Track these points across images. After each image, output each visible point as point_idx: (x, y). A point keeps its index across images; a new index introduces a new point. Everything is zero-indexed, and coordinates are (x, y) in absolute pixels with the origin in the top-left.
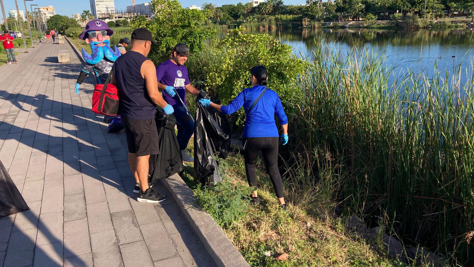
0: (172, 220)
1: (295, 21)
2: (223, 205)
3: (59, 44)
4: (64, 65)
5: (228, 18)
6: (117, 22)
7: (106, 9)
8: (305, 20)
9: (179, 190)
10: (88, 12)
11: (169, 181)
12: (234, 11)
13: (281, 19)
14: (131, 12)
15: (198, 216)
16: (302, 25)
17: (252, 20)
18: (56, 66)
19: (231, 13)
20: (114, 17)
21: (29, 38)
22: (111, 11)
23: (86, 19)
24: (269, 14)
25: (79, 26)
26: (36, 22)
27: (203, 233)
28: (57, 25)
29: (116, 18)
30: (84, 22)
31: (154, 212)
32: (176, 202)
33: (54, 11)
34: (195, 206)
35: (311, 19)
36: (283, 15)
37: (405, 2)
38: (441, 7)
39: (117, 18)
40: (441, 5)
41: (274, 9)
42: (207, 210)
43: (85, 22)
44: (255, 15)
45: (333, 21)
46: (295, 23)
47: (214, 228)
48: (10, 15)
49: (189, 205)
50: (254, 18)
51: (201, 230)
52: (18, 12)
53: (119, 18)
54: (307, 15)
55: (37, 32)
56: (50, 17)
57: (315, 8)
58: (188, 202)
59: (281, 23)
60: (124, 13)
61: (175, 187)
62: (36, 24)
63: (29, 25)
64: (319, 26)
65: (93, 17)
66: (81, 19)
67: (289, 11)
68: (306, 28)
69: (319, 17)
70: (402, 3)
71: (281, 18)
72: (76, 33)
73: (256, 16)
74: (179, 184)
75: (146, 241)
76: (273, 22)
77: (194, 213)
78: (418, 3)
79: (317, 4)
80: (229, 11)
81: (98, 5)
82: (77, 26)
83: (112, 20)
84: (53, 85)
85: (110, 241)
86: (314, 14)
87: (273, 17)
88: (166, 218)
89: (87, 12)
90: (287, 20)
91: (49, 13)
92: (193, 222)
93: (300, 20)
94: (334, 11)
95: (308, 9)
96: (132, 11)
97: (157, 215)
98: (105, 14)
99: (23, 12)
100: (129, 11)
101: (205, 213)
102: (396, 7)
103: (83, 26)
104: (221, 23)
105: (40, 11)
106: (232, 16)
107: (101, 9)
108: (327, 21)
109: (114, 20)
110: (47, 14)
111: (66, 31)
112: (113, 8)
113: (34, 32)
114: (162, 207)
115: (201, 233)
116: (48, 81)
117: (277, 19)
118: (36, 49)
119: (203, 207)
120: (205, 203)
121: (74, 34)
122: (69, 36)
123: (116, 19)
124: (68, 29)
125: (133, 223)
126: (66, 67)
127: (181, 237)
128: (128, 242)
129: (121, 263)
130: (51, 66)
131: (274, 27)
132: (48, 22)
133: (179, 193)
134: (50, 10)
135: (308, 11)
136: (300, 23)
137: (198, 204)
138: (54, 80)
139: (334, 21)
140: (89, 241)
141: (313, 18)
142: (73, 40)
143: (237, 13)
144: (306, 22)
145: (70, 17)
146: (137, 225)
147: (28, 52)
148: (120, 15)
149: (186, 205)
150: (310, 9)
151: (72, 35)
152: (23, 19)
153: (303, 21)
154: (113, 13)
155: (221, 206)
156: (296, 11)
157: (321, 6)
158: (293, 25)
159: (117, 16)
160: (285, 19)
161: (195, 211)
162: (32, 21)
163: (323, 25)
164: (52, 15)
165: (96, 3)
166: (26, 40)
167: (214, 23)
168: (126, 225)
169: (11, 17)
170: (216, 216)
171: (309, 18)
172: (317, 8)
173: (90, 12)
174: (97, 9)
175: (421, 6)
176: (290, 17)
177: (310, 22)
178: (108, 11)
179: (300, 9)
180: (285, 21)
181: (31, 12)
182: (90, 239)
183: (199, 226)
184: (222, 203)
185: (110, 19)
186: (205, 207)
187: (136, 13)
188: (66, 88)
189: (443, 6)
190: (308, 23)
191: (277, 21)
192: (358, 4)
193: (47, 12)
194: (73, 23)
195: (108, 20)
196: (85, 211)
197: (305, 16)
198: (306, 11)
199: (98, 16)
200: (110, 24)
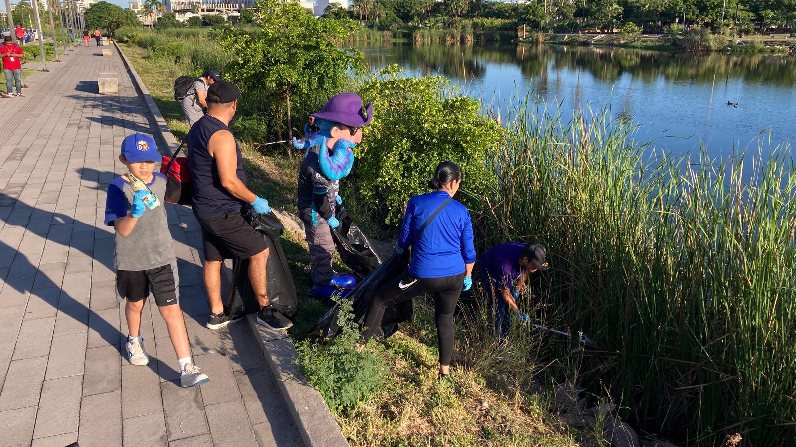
0: (260, 398)
1: (506, 29)
2: (342, 377)
3: (102, 55)
4: (108, 98)
5: (393, 20)
6: (204, 18)
8: (522, 29)
9: (276, 347)
11: (261, 329)
12: (403, 7)
13: (483, 25)
14: (229, 3)
15: (301, 396)
16: (517, 37)
17: (434, 25)
18: (95, 99)
19: (399, 11)
20: (200, 10)
21: (51, 44)
23: (152, 12)
24: (463, 16)
25: (139, 23)
27: (306, 426)
29: (203, 11)
30: (149, 17)
31: (232, 382)
34: (297, 377)
35: (532, 27)
36: (486, 19)
37: (690, 6)
38: (749, 16)
39: (206, 11)
40: (748, 13)
41: (472, 8)
42: (316, 384)
43: (151, 16)
44: (438, 17)
45: (568, 32)
46: (506, 32)
47: (324, 417)
49: (288, 374)
50: (437, 22)
51: (302, 419)
53: (208, 11)
54: (526, 20)
56: (91, 5)
57: (540, 9)
58: (287, 368)
59: (482, 32)
60: (218, 3)
61: (269, 341)
64: (545, 40)
65: (165, 8)
66: (144, 10)
67: (496, 12)
68: (523, 42)
69: (546, 25)
70: (685, 7)
71: (482, 23)
72: (133, 37)
73: (440, 18)
74: (276, 336)
75: (213, 434)
76: (469, 30)
77: (294, 390)
78: (712, 9)
79: (544, 2)
80: (395, 8)
82: (136, 24)
83: (197, 15)
84: (87, 136)
85: (155, 433)
86: (538, 20)
87: (468, 22)
88: (249, 395)
90: (492, 27)
92: (292, 405)
93: (514, 28)
94: (571, 16)
95: (528, 10)
96: (231, 1)
97: (236, 389)
98: (185, 3)
100: (226, 1)
101: (312, 390)
102: (675, 12)
103: (147, 24)
104: (382, 28)
106: (399, 17)
108: (558, 32)
109: (200, 15)
111: (118, 32)
114: (246, 374)
115: (302, 425)
116: (79, 128)
117: (475, 26)
118: (63, 63)
119: (310, 380)
121: (130, 38)
122: (121, 41)
123: (203, 13)
124: (121, 29)
125: (196, 401)
126: (110, 102)
127: (270, 429)
128: (183, 436)
130: (86, 99)
131: (470, 39)
132: (86, 14)
133: (274, 351)
135: (527, 14)
136: (513, 33)
137: (303, 375)
138: (89, 127)
139: (570, 33)
140: (121, 432)
141: (535, 26)
143: (409, 12)
144: (523, 32)
145: (125, 6)
146: (202, 406)
147: (48, 71)
148: (210, 6)
149: (283, 374)
150: (531, 11)
151: (126, 39)
153: (519, 30)
154: (199, 3)
155: (340, 378)
156: (508, 13)
157: (550, 5)
158: (502, 36)
159: (205, 7)
160: (489, 25)
161: (297, 385)
163: (552, 38)
164: (93, 3)
166: (46, 47)
167: (369, 27)
168: (184, 404)
170: (331, 395)
171: (530, 26)
172: (543, 9)
175: (716, 13)
176: (498, 22)
177: (530, 33)
179: (515, 9)
180: (489, 28)
182: (123, 428)
183: (300, 413)
184: (341, 374)
185: (193, 13)
186: (313, 380)
187: (237, 5)
188: (107, 143)
189: (751, 14)
190: (526, 34)
191: (475, 29)
192: (612, 5)
194: (129, 17)
195: (189, 15)
196: (119, 377)
197: (523, 22)
198: (525, 14)
199: (173, 7)
200: (194, 22)
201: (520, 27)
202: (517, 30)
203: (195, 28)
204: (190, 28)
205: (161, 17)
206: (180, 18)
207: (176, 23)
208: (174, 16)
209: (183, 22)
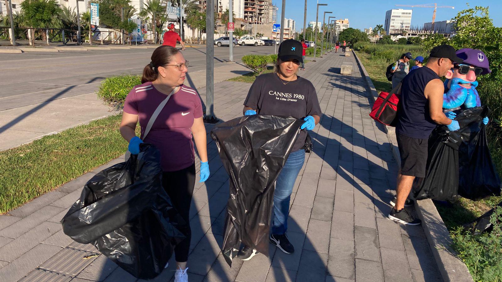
0: (418, 254)
2: (485, 260)
3: (345, 56)
4: (344, 77)
6: (409, 39)
7: (401, 25)
9: (434, 227)
10: (382, 26)
11: (425, 214)
14: (428, 30)
18: (337, 76)
20: (407, 34)
21: (319, 48)
22: (406, 27)
23: (377, 34)
25: (369, 40)
26: (329, 33)
28: (348, 38)
29: (409, 35)
30: (375, 37)
31: (400, 240)
32: (427, 239)
33: (349, 25)
34: (448, 249)
39: (411, 34)
42: (463, 258)
43: (376, 37)
48: (309, 26)
49: (442, 246)
51: (449, 277)
52: (317, 23)
53: (412, 35)
55: (328, 43)
56: (343, 29)
58: (442, 242)
60: (420, 30)
61: (430, 222)
62: (329, 35)
63: (323, 36)
65: (385, 32)
66: (373, 33)
72: (363, 47)
74: (435, 221)
75: (383, 265)
77: (446, 257)
81: (394, 20)
82: (366, 40)
83: (405, 37)
84: (330, 94)
85: (347, 251)
88: (410, 251)
89: (379, 27)
91: (344, 26)
92: (442, 265)
96: (430, 28)
97: (402, 244)
99: (320, 24)
100: (426, 29)
101: (460, 262)
103: (373, 41)
105: (335, 23)
107: (395, 24)
109: (406, 37)
110: (342, 26)
112: (409, 23)
113: (326, 43)
114: (410, 238)
116: (327, 89)
118: (323, 58)
119: (459, 254)
120: (463, 250)
121: (361, 48)
122: (356, 49)
123: (409, 36)
124: (357, 43)
125: (374, 242)
126: (345, 79)
127: (423, 275)
128: (364, 258)
129: (353, 275)
130: (332, 76)
132: (340, 34)
133: (432, 229)
134: (344, 23)
137: (454, 249)
138: (332, 89)
140: (328, 243)
142: (359, 54)
145: (362, 30)
146: (378, 246)
148: (414, 32)
149: (438, 244)
151: (359, 48)
152: (319, 31)
154: (407, 30)
155: (483, 260)
159: (411, 32)
161: (448, 254)
162: (327, 33)
164: (345, 28)
165: (392, 18)
166: (317, 49)
168: (366, 241)
169: (310, 28)
170: (474, 270)
173: (383, 27)
174: (391, 24)
178: (402, 27)
181: (327, 24)
182: (330, 242)
184: (485, 258)
185: (402, 36)
186: (462, 255)
187: (433, 31)
188: (341, 98)
193: (341, 25)
194: (364, 37)
195: (400, 37)
196: (331, 215)
199: (390, 31)
200: (401, 41)
203: (401, 45)
204: (398, 45)
205: (382, 37)
206: (393, 39)
207: (390, 41)
208: (390, 37)
209: (395, 41)
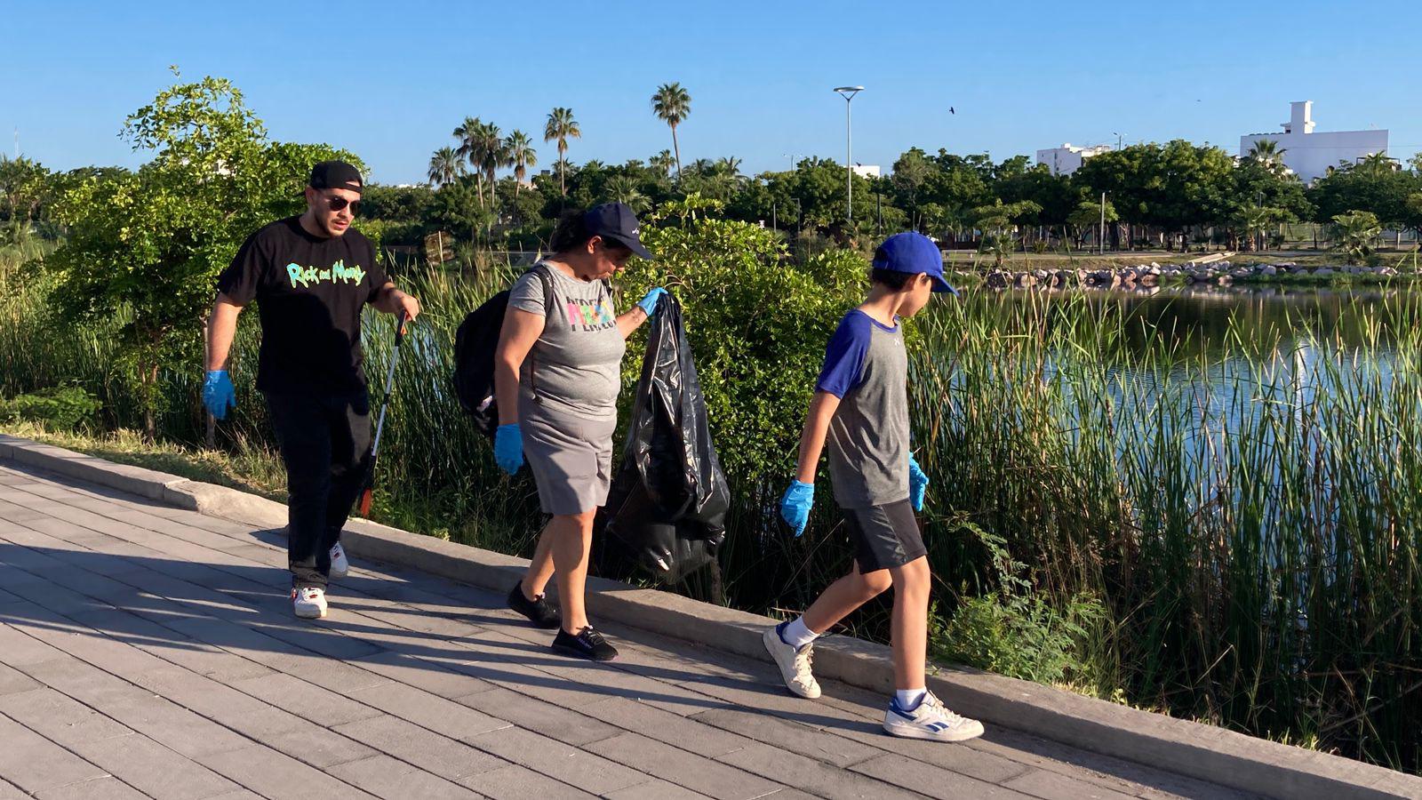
1: (399, 241)
8: (436, 241)
16: (424, 257)
35: (456, 237)
37: (782, 196)
38: (897, 216)
40: (895, 210)
45: (541, 249)
54: (442, 223)
57: (472, 200)
69: (487, 233)
70: (773, 199)
78: (824, 202)
79: (477, 183)
86: (469, 222)
93: (415, 239)
94: (535, 215)
95: (446, 201)
102: (755, 208)
108: (520, 249)
135: (444, 208)
136: (415, 250)
141: (464, 234)
144: (439, 248)
150: (452, 202)
153: (428, 244)
157: (490, 191)
167: (45, 236)
171: (453, 236)
172: (475, 198)
175: (833, 210)
177: (455, 251)
189: (901, 212)
190: (446, 252)
192: (627, 192)
197: (434, 226)
198: (437, 208)
201: (429, 238)
202: (422, 244)
